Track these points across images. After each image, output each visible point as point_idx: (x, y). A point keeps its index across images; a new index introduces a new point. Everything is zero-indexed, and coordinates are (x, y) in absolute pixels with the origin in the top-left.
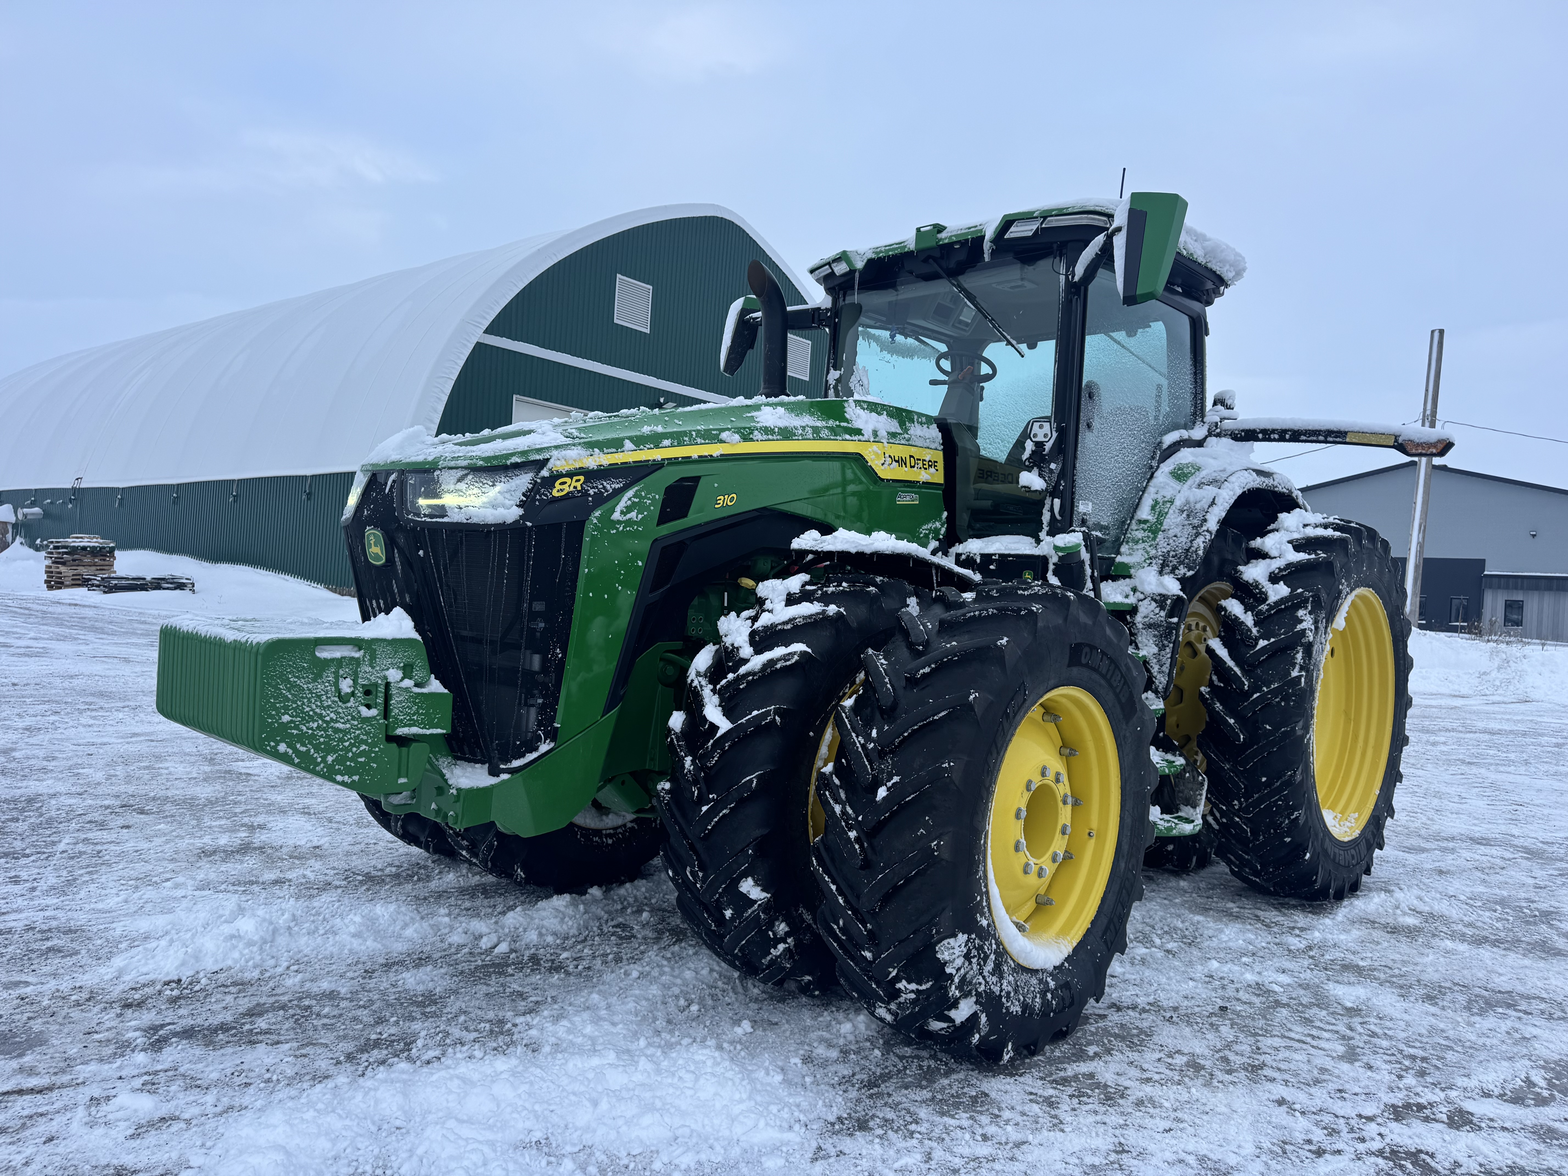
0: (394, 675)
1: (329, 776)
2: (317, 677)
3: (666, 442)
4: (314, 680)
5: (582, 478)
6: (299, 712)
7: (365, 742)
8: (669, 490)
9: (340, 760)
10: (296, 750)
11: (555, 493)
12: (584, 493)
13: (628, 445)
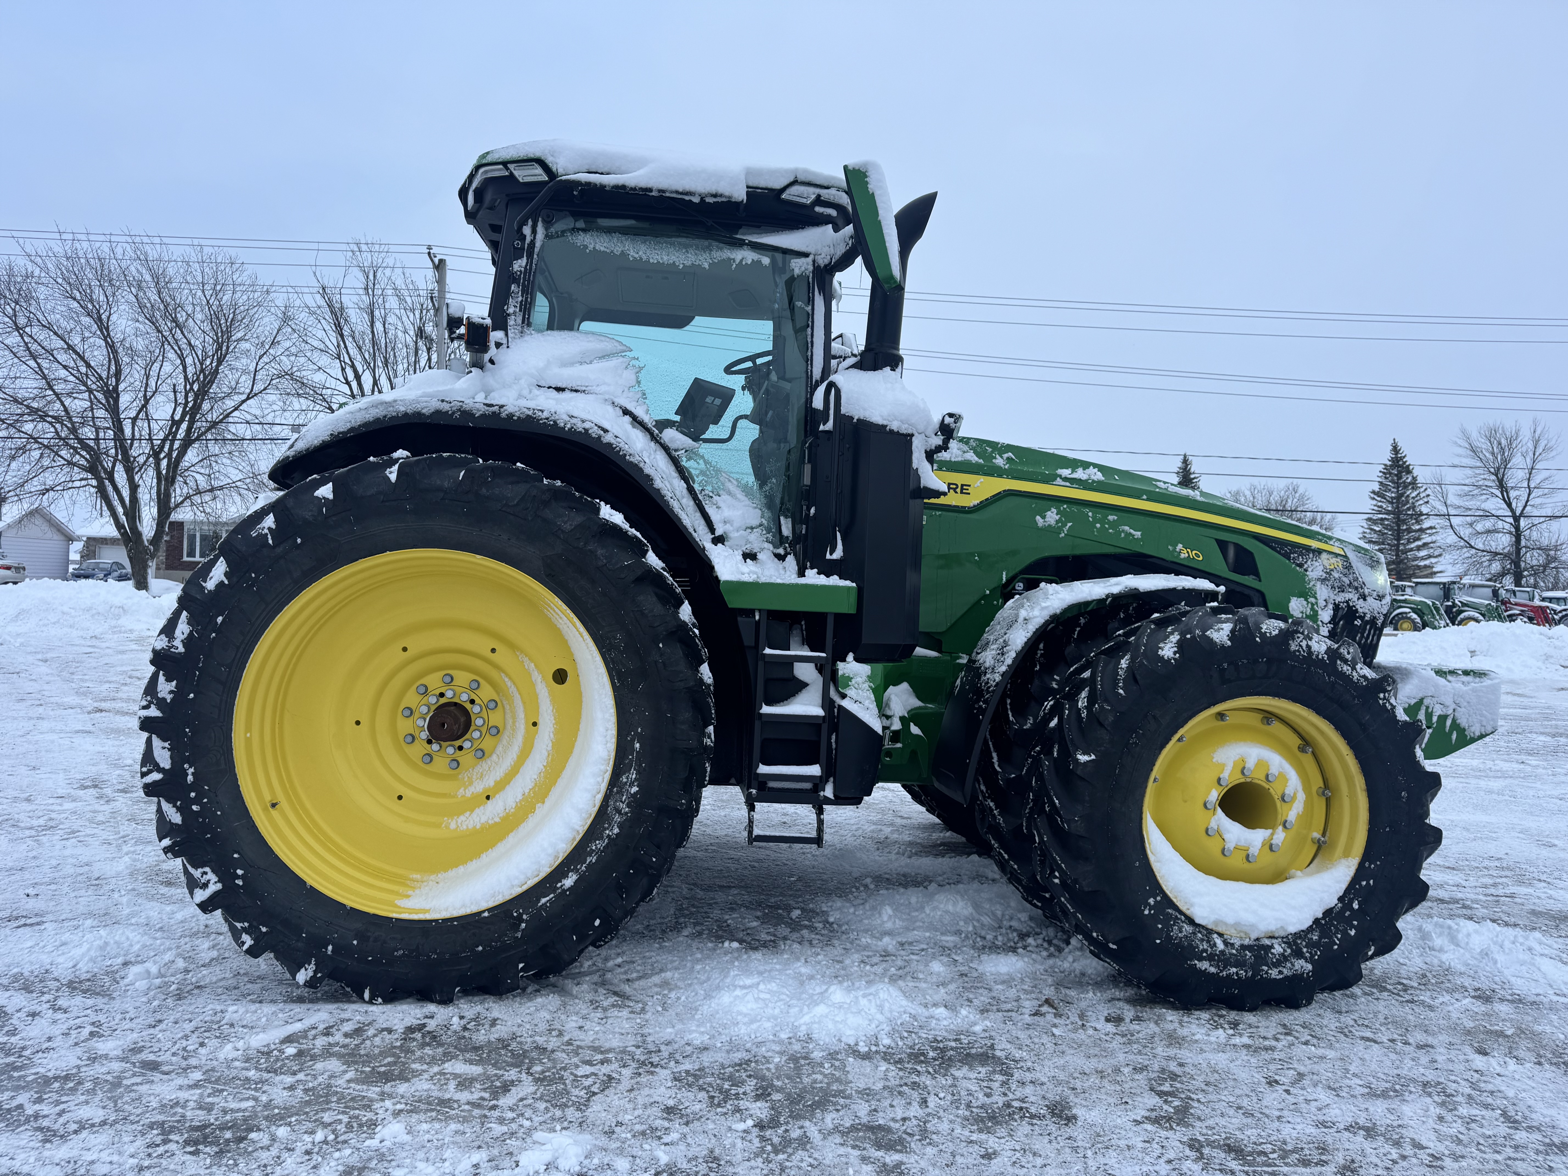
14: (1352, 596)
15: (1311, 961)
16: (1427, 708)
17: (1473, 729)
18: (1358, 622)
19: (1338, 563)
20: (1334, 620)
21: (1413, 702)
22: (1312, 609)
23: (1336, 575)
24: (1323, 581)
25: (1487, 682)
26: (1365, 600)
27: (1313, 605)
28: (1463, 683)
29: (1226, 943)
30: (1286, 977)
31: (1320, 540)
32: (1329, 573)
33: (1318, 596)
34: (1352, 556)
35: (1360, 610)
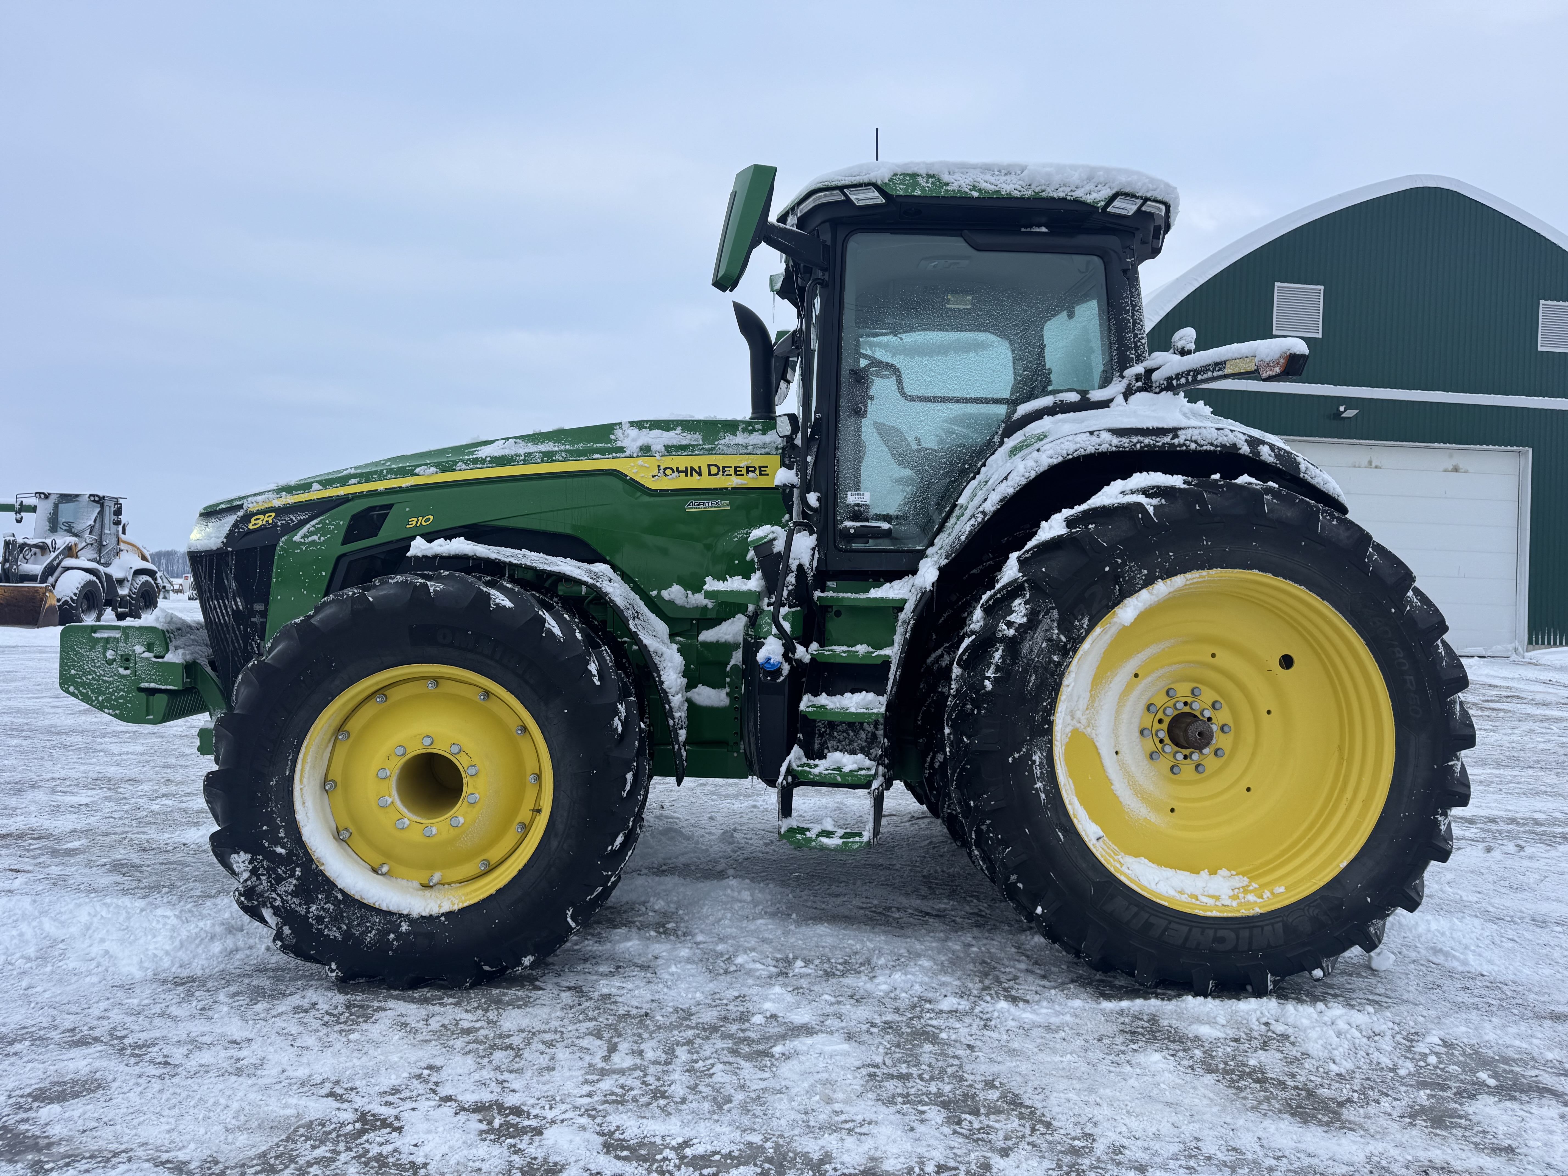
0: (139, 649)
1: (101, 708)
2: (92, 648)
3: (353, 481)
4: (90, 650)
5: (273, 514)
6: (81, 668)
7: (123, 690)
8: (354, 518)
9: (108, 700)
10: (80, 692)
11: (251, 527)
12: (274, 525)
13: (316, 486)
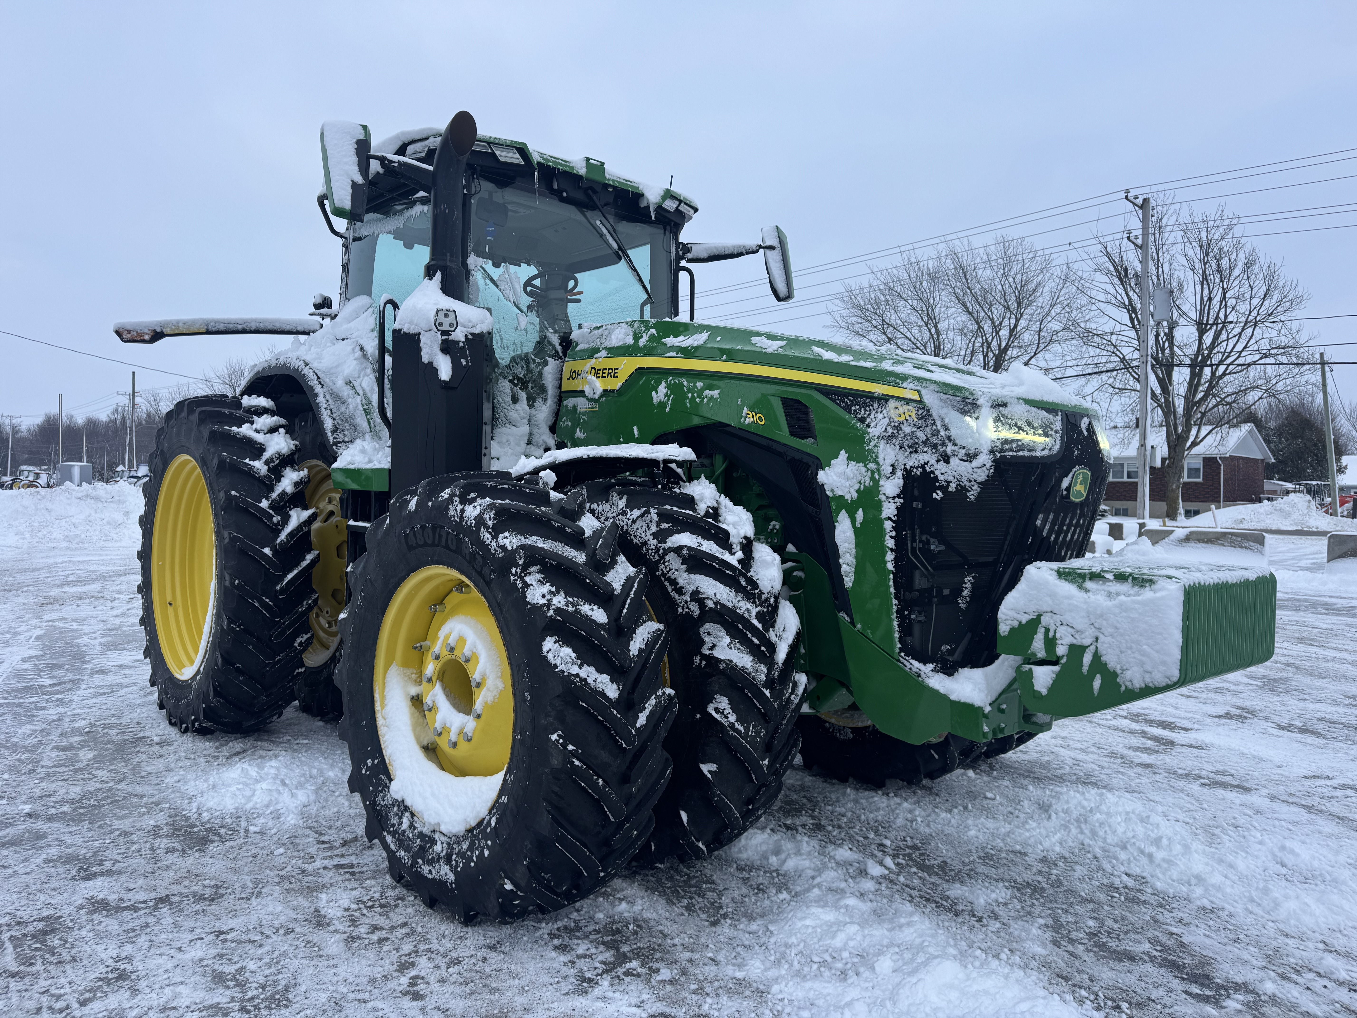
14: (927, 457)
15: (454, 870)
16: (1047, 630)
17: (1128, 674)
18: (938, 495)
19: (911, 411)
20: (905, 493)
21: (1024, 619)
22: (872, 478)
23: (907, 429)
24: (890, 438)
25: (1147, 594)
26: (947, 461)
27: (873, 473)
28: (1109, 595)
29: (412, 826)
30: (434, 879)
31: (889, 383)
32: (898, 428)
33: (880, 460)
34: (930, 398)
35: (941, 478)
